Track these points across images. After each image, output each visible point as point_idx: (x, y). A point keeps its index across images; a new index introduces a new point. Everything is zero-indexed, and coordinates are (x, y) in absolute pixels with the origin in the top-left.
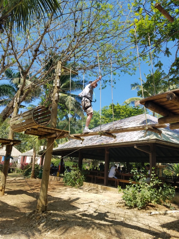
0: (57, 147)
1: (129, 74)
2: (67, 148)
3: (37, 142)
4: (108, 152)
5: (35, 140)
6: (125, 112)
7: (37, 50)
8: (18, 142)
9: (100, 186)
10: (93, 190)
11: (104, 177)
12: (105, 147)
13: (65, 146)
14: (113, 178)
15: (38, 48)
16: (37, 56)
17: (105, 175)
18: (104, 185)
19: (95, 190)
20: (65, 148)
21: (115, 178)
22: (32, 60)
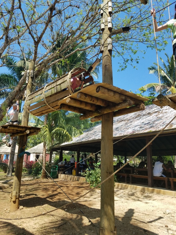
0: (72, 141)
2: (87, 140)
3: (48, 136)
5: (45, 134)
8: (36, 130)
13: (83, 139)
14: (161, 176)
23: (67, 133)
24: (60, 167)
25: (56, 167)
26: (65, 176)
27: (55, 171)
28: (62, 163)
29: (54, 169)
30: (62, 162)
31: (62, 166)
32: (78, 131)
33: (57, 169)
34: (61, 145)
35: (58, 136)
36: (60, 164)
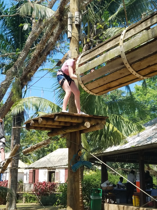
23: (115, 129)
24: (105, 191)
25: (99, 191)
26: (119, 207)
27: (97, 198)
28: (107, 184)
29: (95, 195)
30: (107, 182)
31: (108, 189)
32: (135, 126)
33: (101, 194)
34: (104, 152)
35: (98, 136)
36: (104, 185)
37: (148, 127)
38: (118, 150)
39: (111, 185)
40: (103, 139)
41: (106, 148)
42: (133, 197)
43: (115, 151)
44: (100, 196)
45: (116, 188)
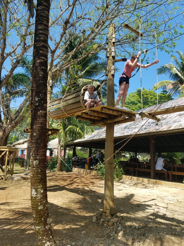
1: (166, 51)
2: (98, 138)
4: (154, 141)
6: (154, 98)
7: (67, 22)
9: (146, 180)
10: (139, 184)
11: (150, 169)
12: (149, 136)
14: (162, 170)
15: (69, 19)
16: (67, 29)
17: (152, 168)
18: (152, 179)
19: (141, 184)
20: (94, 138)
21: (164, 170)
22: (61, 35)
23: (80, 131)
24: (73, 162)
25: (70, 162)
26: (79, 169)
28: (75, 158)
29: (68, 163)
31: (75, 160)
32: (90, 129)
34: (74, 142)
35: (72, 134)
36: (73, 159)
37: (96, 131)
38: (79, 142)
39: (77, 159)
40: (74, 135)
41: (76, 140)
42: (86, 165)
43: (78, 142)
44: (70, 164)
45: (79, 160)
